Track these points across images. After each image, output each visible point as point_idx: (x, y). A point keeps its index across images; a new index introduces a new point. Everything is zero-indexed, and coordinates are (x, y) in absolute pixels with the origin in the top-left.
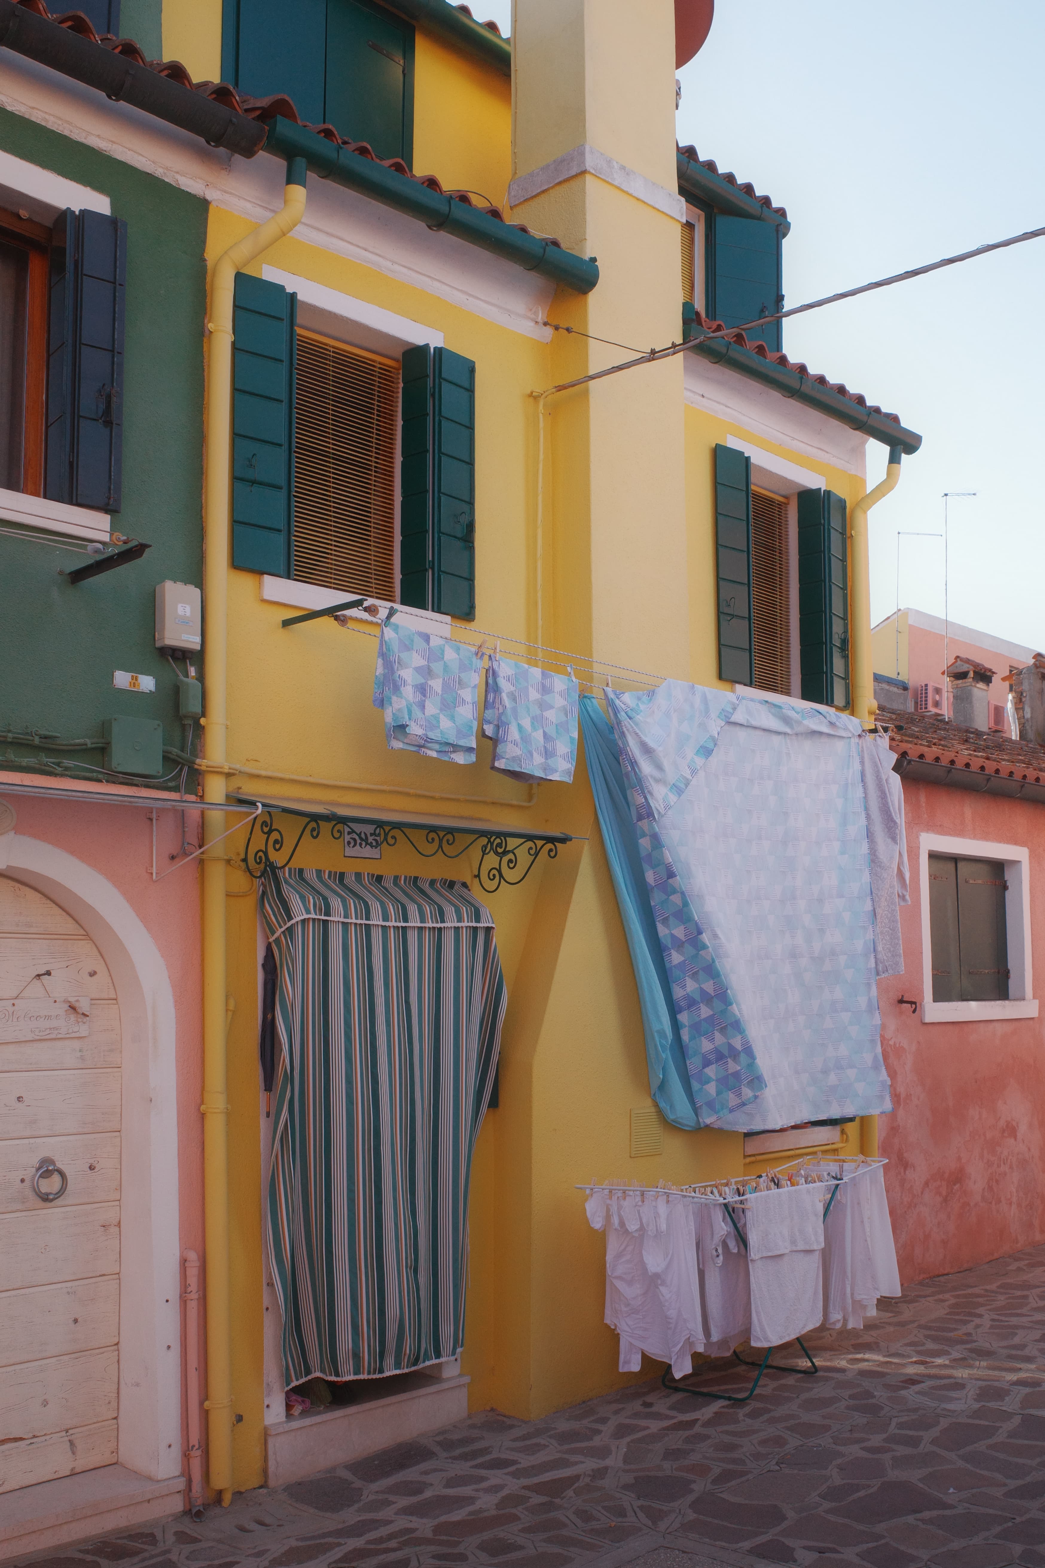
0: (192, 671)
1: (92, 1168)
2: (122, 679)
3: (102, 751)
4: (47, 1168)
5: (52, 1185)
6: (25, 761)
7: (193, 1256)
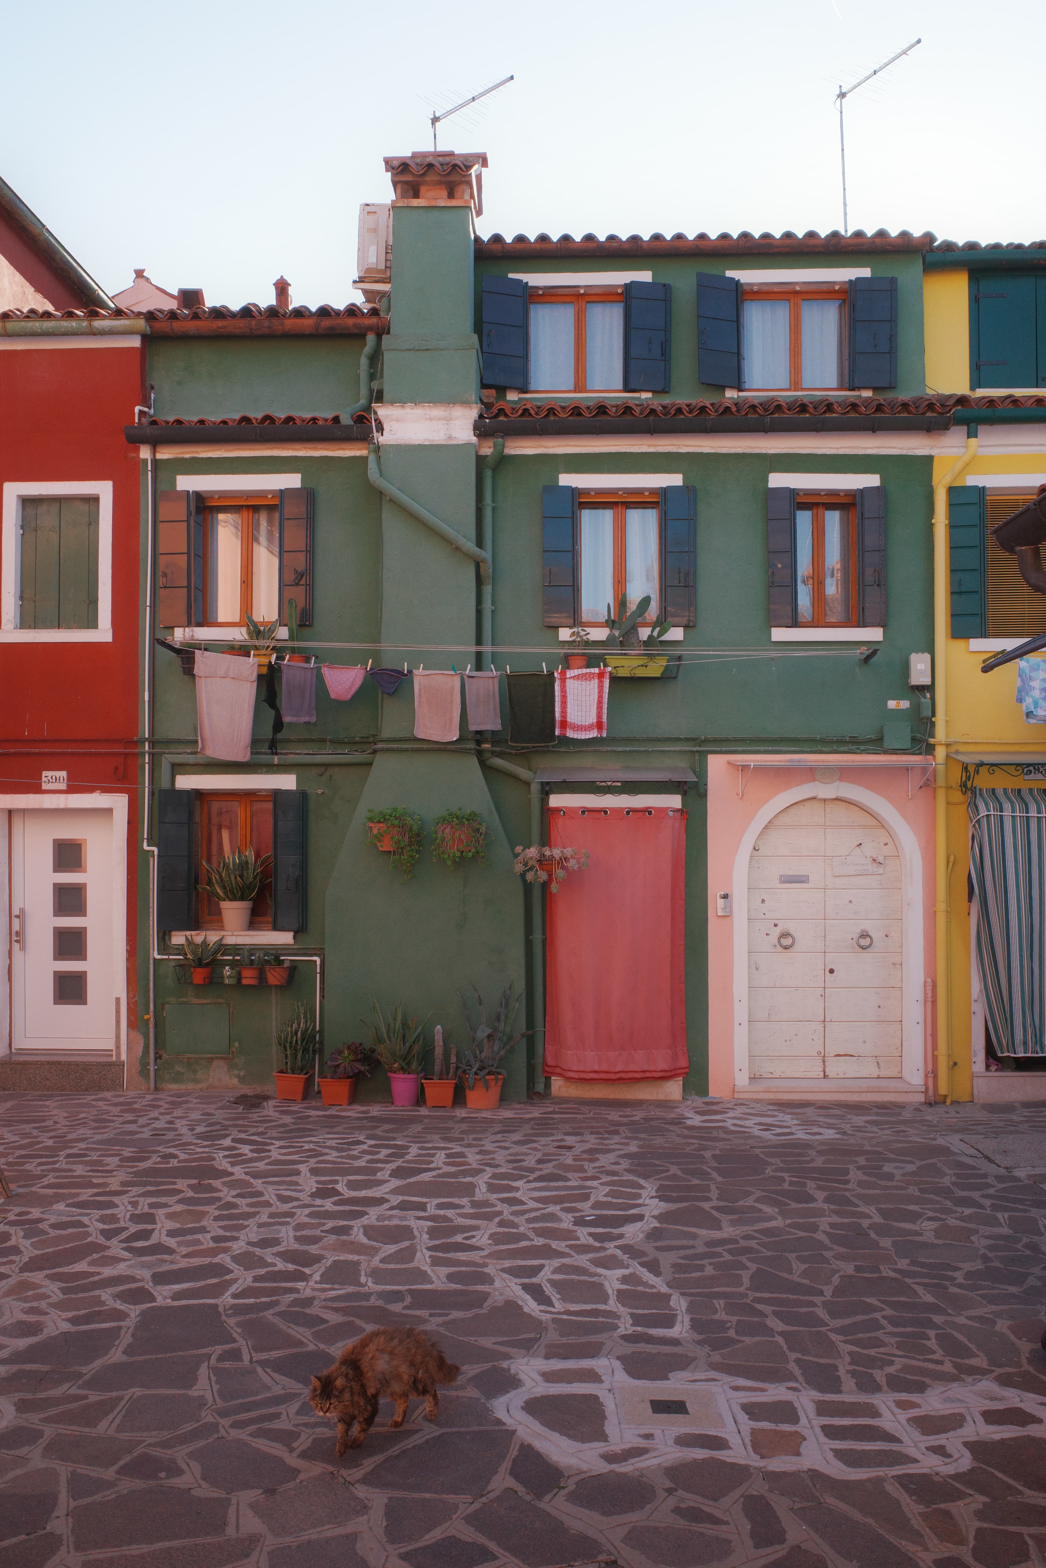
0: (928, 695)
1: (886, 936)
2: (892, 704)
3: (880, 740)
4: (864, 935)
5: (865, 942)
6: (842, 749)
7: (929, 980)
